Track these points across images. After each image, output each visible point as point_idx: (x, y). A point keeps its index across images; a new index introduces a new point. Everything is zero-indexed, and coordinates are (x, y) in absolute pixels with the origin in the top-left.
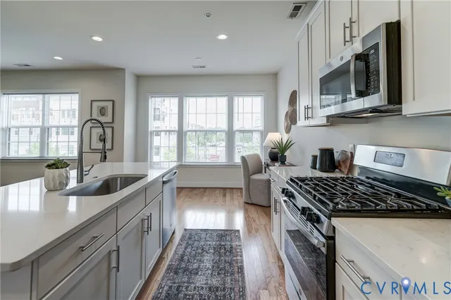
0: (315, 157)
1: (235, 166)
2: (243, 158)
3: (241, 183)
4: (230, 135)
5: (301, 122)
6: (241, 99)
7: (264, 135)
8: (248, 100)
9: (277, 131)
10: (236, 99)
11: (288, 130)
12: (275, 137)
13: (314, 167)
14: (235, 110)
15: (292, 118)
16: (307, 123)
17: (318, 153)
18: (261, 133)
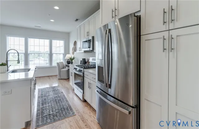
0: (81, 61)
1: (55, 67)
2: (58, 64)
3: (57, 73)
4: (51, 55)
5: (78, 51)
6: (55, 41)
8: (58, 41)
9: (69, 54)
10: (53, 41)
11: (73, 53)
12: (68, 56)
13: (81, 64)
14: (53, 45)
15: (75, 50)
16: (79, 52)
17: (82, 60)
18: (63, 54)
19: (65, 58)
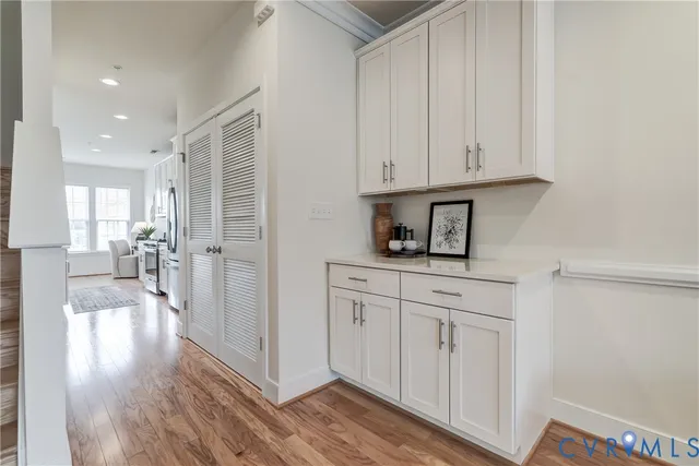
1: (104, 254)
2: (111, 243)
3: (111, 268)
7: (130, 224)
9: (144, 220)
12: (139, 226)
18: (128, 223)
19: (133, 231)
